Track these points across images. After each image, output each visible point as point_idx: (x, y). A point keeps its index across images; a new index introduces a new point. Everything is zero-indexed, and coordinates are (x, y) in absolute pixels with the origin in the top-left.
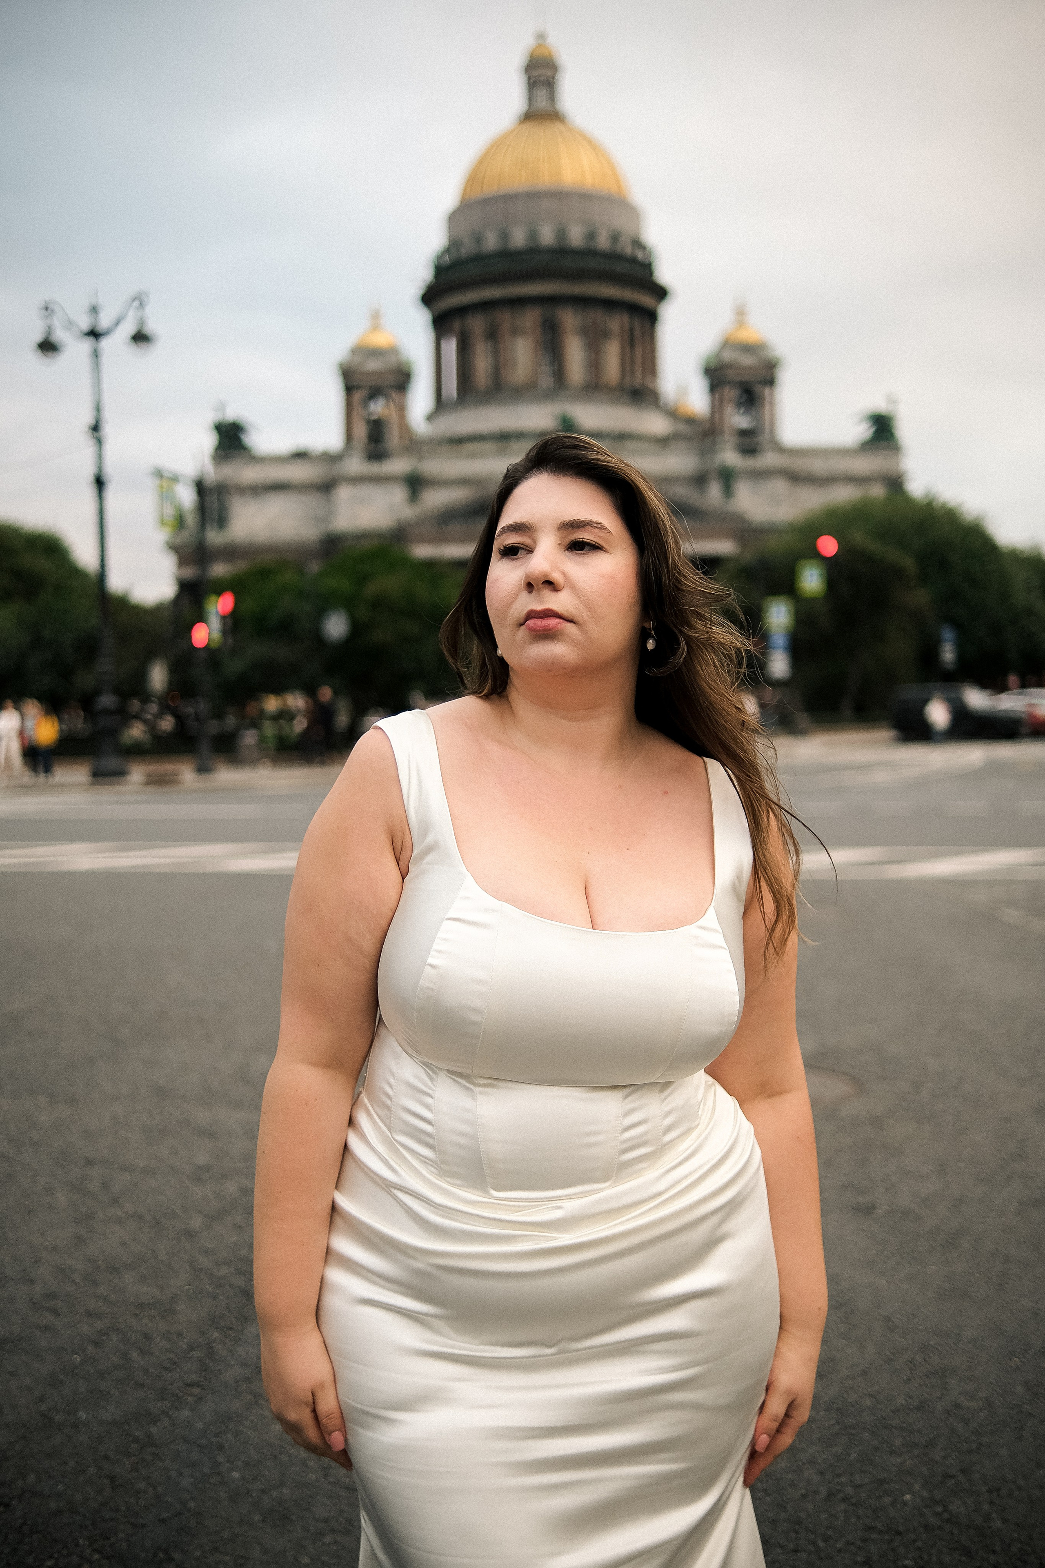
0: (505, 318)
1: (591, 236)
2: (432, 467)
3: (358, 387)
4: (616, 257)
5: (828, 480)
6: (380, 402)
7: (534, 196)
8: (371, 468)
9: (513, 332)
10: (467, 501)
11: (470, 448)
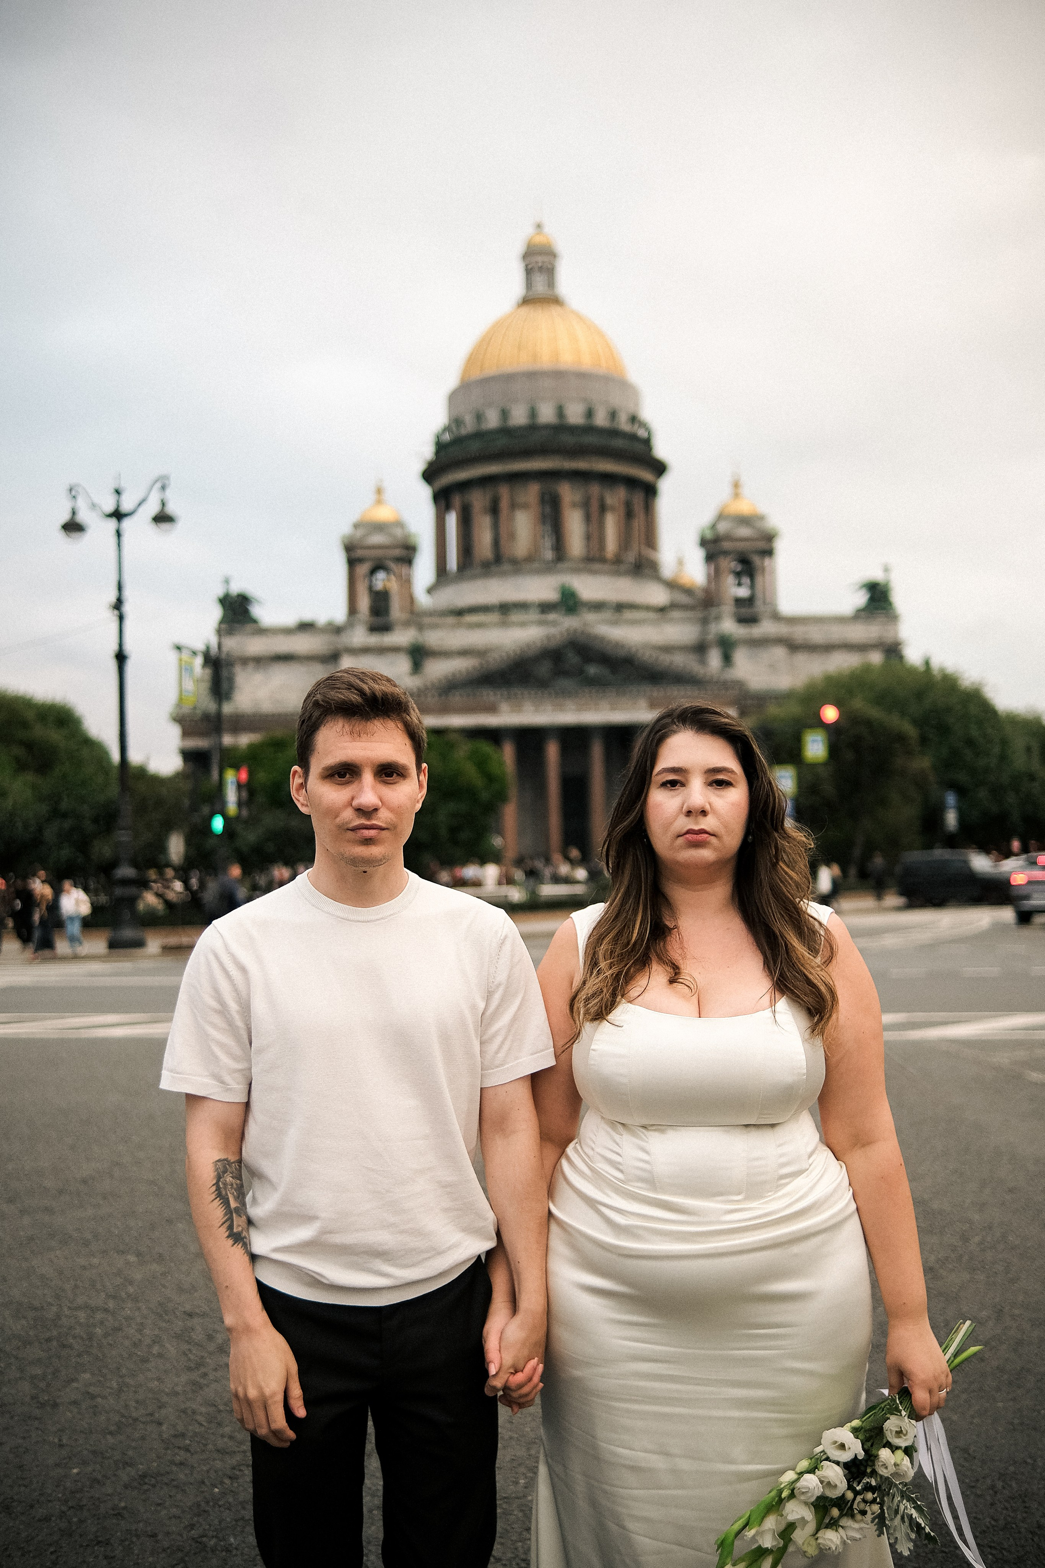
0: (504, 491)
1: (590, 413)
2: (434, 638)
3: (360, 560)
4: (614, 433)
5: (828, 648)
6: (381, 576)
7: (532, 375)
8: (374, 640)
9: (513, 506)
10: (468, 671)
11: (470, 619)
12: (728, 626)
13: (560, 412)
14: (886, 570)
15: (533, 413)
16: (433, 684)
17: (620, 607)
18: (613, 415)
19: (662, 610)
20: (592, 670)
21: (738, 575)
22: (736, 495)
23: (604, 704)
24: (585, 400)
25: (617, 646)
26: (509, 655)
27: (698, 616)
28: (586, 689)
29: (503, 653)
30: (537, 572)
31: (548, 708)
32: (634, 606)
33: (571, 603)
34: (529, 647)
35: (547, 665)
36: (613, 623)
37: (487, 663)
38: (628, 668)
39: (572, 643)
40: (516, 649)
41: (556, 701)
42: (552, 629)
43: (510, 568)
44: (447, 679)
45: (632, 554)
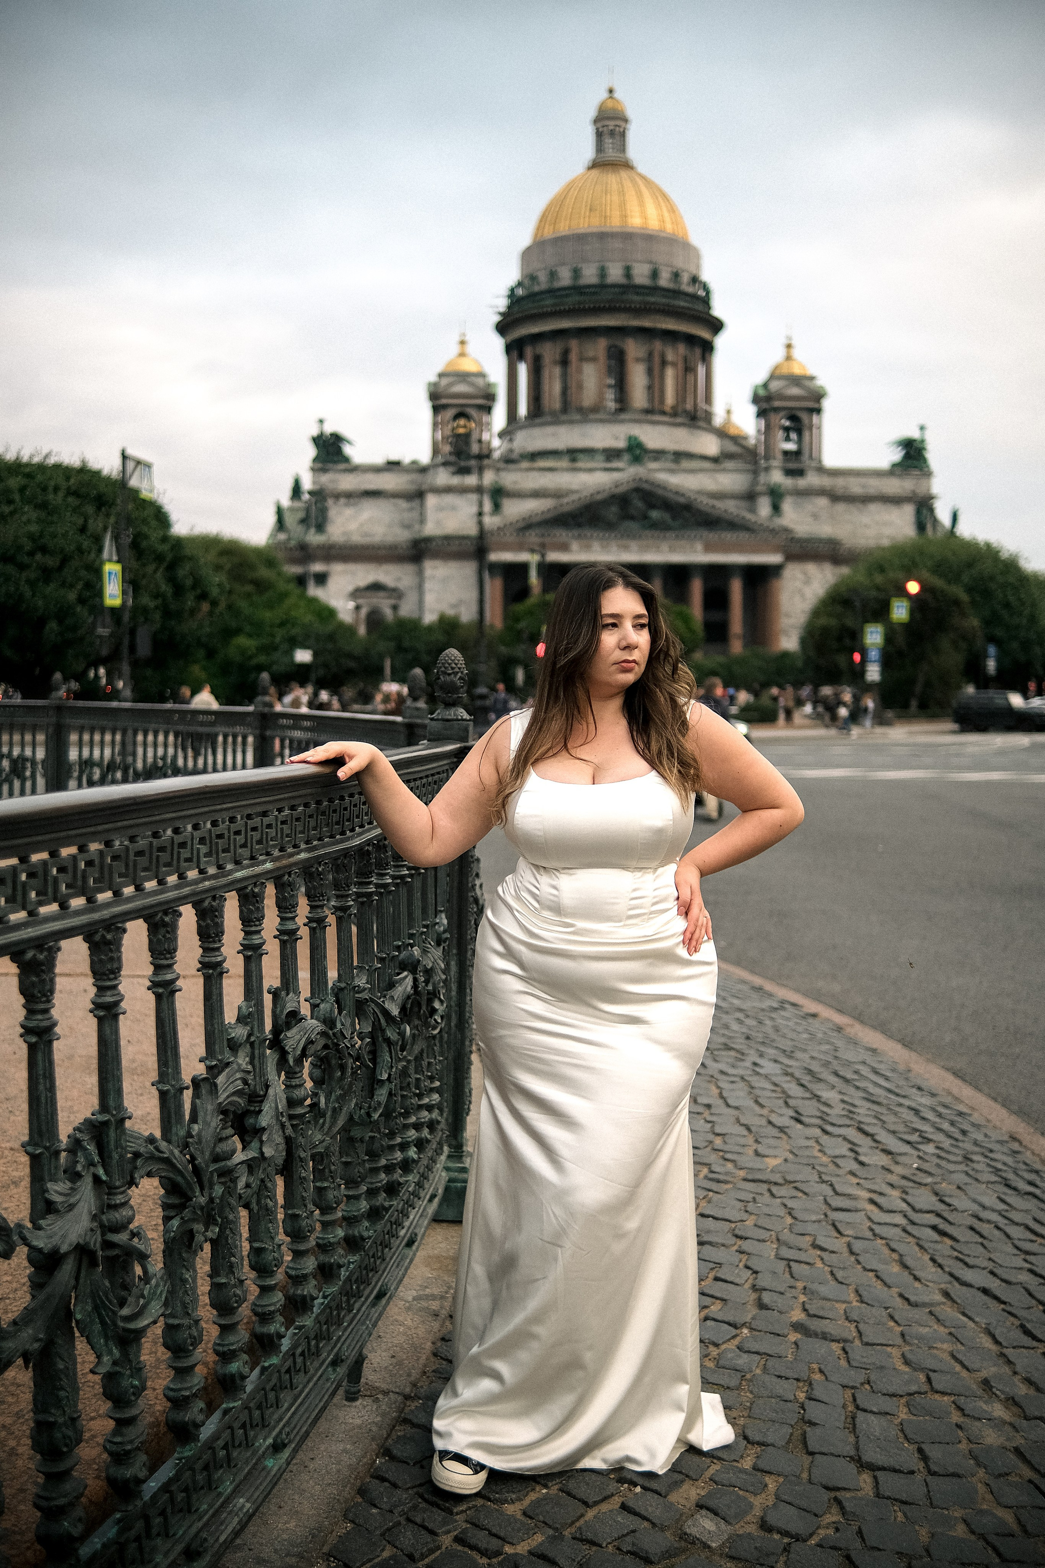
0: (574, 345)
1: (655, 274)
2: (509, 480)
3: (444, 407)
4: (677, 293)
6: (462, 422)
7: (603, 236)
8: (456, 481)
9: (583, 359)
10: (543, 513)
11: (542, 463)
12: (777, 477)
13: (628, 272)
14: (922, 429)
15: (603, 273)
16: (510, 524)
17: (679, 456)
18: (677, 276)
19: (715, 460)
20: (655, 514)
21: (787, 430)
22: (788, 358)
23: (665, 546)
24: (651, 262)
25: (677, 493)
26: (580, 499)
27: (749, 467)
28: (648, 533)
29: (575, 497)
30: (602, 421)
31: (615, 548)
32: (690, 456)
33: (638, 452)
34: (598, 493)
35: (614, 509)
36: (672, 471)
37: (561, 505)
38: (687, 515)
39: (637, 490)
40: (585, 494)
41: (620, 542)
42: (616, 476)
43: (578, 417)
44: (524, 519)
45: (689, 406)
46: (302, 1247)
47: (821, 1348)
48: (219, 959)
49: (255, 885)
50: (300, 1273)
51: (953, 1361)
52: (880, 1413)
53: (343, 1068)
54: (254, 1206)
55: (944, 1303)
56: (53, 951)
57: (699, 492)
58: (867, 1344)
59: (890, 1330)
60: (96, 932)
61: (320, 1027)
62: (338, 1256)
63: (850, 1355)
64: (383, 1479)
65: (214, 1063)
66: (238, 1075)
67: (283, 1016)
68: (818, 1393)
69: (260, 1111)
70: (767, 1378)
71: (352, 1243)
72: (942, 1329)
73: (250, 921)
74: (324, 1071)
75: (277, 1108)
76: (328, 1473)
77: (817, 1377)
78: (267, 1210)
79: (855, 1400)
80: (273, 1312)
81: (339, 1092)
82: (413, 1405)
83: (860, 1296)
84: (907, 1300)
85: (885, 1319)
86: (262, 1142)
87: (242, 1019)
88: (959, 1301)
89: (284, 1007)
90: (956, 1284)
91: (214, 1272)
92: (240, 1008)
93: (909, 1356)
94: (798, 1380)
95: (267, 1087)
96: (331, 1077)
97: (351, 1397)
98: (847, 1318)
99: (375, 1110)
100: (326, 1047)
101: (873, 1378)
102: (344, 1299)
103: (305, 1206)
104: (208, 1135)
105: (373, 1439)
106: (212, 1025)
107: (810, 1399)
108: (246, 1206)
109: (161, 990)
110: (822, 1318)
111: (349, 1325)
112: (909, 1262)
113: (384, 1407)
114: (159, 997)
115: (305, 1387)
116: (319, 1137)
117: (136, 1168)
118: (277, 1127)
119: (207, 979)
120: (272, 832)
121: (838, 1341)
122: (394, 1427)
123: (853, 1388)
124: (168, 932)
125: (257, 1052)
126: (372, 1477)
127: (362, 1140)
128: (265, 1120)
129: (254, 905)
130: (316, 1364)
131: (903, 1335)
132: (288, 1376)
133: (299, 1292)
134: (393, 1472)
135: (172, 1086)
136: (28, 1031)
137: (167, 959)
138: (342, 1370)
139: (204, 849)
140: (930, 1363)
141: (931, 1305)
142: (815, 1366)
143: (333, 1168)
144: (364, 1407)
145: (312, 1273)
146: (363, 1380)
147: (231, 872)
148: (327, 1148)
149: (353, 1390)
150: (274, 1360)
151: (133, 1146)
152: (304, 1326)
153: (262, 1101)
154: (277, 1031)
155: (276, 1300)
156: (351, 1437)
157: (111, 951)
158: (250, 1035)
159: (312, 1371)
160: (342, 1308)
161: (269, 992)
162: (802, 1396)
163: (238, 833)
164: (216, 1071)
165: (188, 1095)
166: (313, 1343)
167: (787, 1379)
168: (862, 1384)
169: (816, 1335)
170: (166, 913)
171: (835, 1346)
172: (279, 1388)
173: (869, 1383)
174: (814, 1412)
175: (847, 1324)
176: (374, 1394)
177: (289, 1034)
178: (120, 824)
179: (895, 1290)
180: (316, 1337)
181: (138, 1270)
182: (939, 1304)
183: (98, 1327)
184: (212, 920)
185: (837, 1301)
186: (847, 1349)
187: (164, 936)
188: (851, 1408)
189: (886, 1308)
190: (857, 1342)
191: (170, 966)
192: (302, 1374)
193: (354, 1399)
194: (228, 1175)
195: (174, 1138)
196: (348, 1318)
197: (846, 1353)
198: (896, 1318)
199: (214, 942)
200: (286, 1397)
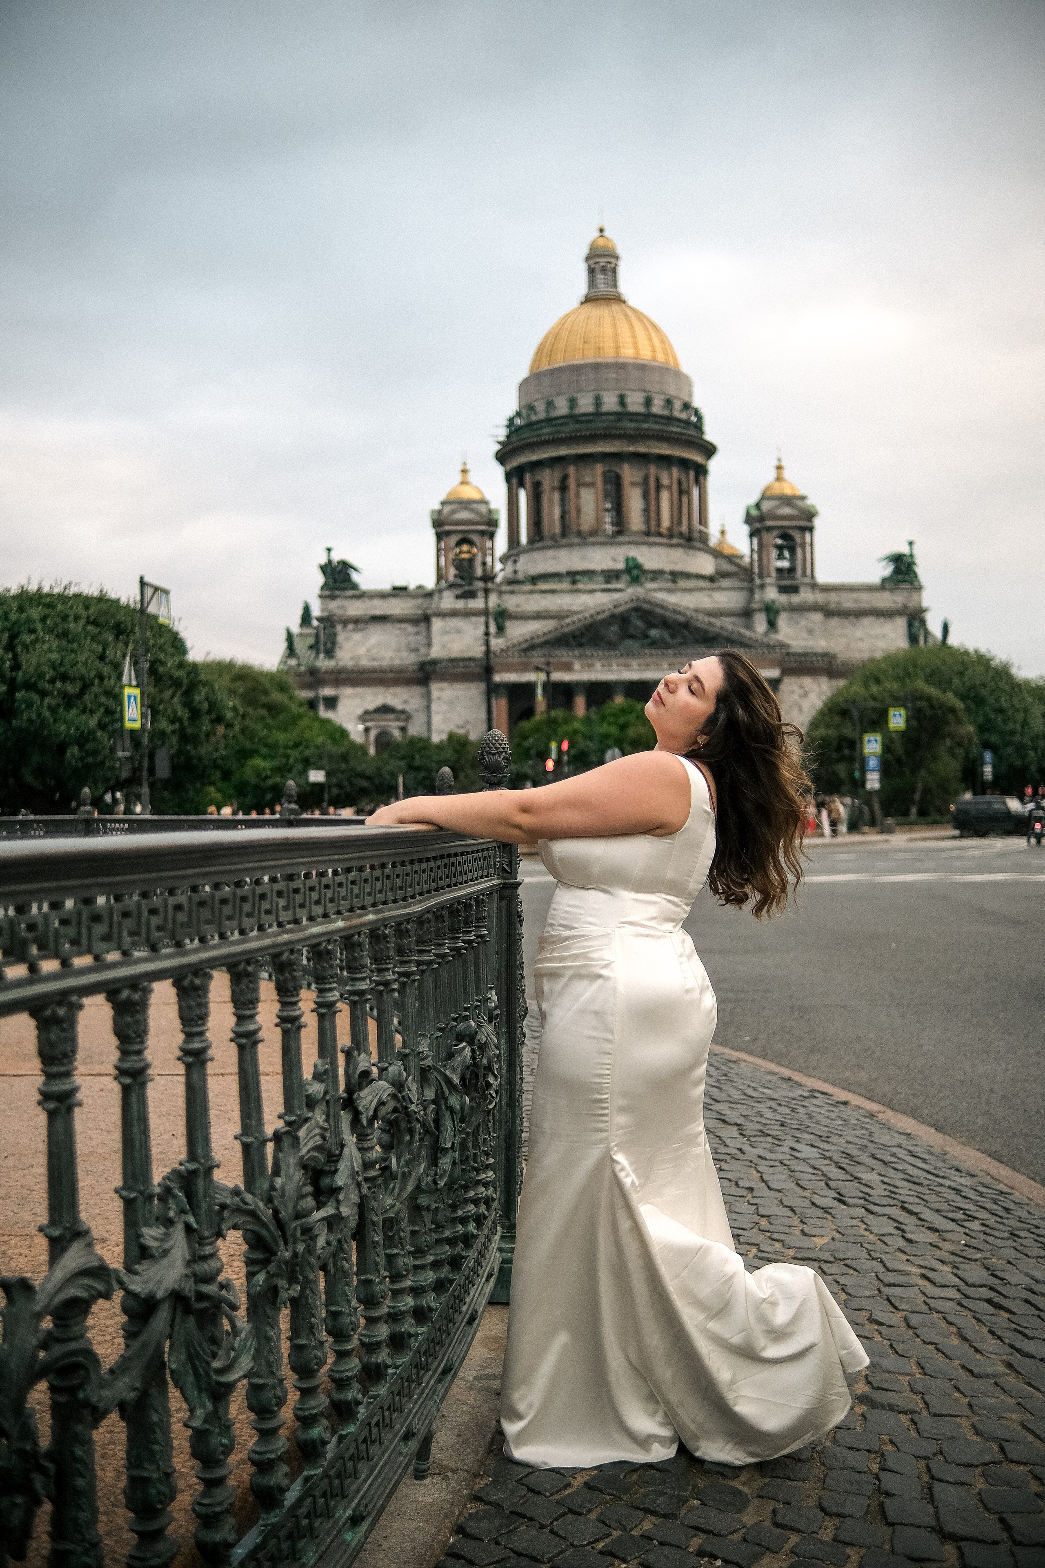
0: (572, 471)
2: (512, 603)
3: (448, 533)
4: (670, 419)
5: (859, 614)
6: (465, 548)
7: (597, 367)
8: (460, 604)
9: (580, 485)
10: (544, 634)
11: (542, 586)
12: (772, 594)
13: (622, 400)
14: (911, 544)
15: (598, 401)
16: (514, 646)
17: (675, 576)
18: (669, 402)
19: (711, 579)
20: (654, 633)
21: (780, 548)
22: (779, 479)
24: (644, 390)
25: (674, 611)
26: (580, 620)
27: (745, 584)
28: (647, 651)
29: (575, 618)
30: (601, 544)
31: (614, 667)
32: (687, 576)
33: (635, 572)
34: (598, 613)
35: (615, 628)
36: (670, 591)
37: (562, 627)
38: (686, 632)
39: (636, 609)
40: (587, 615)
41: (622, 661)
42: (616, 596)
43: (577, 540)
44: (526, 641)
45: (684, 528)
46: (375, 1314)
47: (889, 1419)
48: (298, 1013)
49: (329, 941)
50: (373, 1340)
51: (1024, 1431)
52: (956, 1483)
53: (411, 1131)
54: (331, 1267)
55: (1008, 1374)
56: (147, 991)
57: (697, 611)
58: (935, 1415)
59: (957, 1400)
60: (184, 978)
61: (390, 1090)
62: (408, 1325)
63: (920, 1426)
64: (458, 1557)
65: (293, 1118)
66: (317, 1131)
67: (356, 1076)
68: (891, 1463)
69: (336, 1171)
70: (838, 1450)
71: (420, 1315)
72: (1008, 1399)
73: (324, 978)
74: (393, 1136)
75: (353, 1166)
76: (402, 1550)
77: (889, 1447)
78: (344, 1272)
79: (929, 1470)
80: (351, 1378)
81: (407, 1157)
82: (481, 1483)
83: (923, 1368)
84: (971, 1371)
85: (952, 1390)
86: (338, 1202)
87: (318, 1076)
88: (1023, 1372)
89: (356, 1067)
90: (1018, 1356)
91: (295, 1332)
92: (315, 1066)
93: (980, 1427)
94: (869, 1451)
95: (342, 1146)
96: (400, 1142)
97: (420, 1475)
98: (912, 1390)
99: (441, 1177)
100: (395, 1110)
101: (945, 1448)
102: (414, 1371)
103: (378, 1271)
104: (291, 1188)
105: (446, 1516)
106: (291, 1079)
107: (883, 1469)
108: (324, 1268)
109: (244, 1041)
110: (887, 1390)
111: (419, 1398)
112: (969, 1335)
113: (454, 1485)
114: (241, 1048)
115: (380, 1459)
116: (389, 1201)
117: (223, 1219)
118: (353, 1186)
119: (286, 1033)
120: (343, 892)
121: (905, 1413)
122: (465, 1504)
123: (926, 1458)
124: (251, 982)
125: (332, 1111)
126: (447, 1554)
127: (428, 1209)
128: (340, 1180)
129: (327, 962)
130: (390, 1436)
131: (970, 1406)
132: (364, 1446)
133: (373, 1360)
134: (469, 1549)
135: (256, 1138)
136: (122, 1072)
137: (250, 1009)
138: (413, 1445)
139: (282, 903)
140: (1000, 1433)
141: (996, 1376)
142: (885, 1437)
143: (402, 1234)
144: (434, 1485)
145: (385, 1341)
146: (431, 1459)
147: (306, 928)
148: (398, 1213)
149: (422, 1467)
150: (352, 1429)
151: (220, 1198)
152: (378, 1396)
153: (337, 1161)
154: (350, 1090)
155: (353, 1365)
156: (423, 1515)
157: (199, 996)
158: (326, 1092)
159: (386, 1443)
160: (413, 1381)
161: (342, 1051)
162: (875, 1467)
163: (312, 889)
164: (295, 1126)
165: (270, 1147)
166: (387, 1413)
167: (858, 1450)
168: (935, 1455)
169: (883, 1407)
170: (248, 962)
171: (903, 1417)
172: (356, 1458)
173: (941, 1453)
174: (889, 1482)
175: (912, 1395)
176: (443, 1472)
177: (362, 1094)
178: (208, 869)
179: (957, 1363)
180: (389, 1409)
181: (226, 1325)
182: (1003, 1375)
183: (191, 1378)
184: (290, 974)
185: (900, 1374)
186: (916, 1420)
187: (247, 986)
188: (926, 1478)
189: (951, 1380)
190: (925, 1413)
191: (252, 1017)
192: (377, 1444)
193: (423, 1478)
194: (307, 1231)
195: (258, 1192)
196: (417, 1391)
197: (915, 1424)
198: (962, 1389)
199: (293, 996)
200: (363, 1468)
